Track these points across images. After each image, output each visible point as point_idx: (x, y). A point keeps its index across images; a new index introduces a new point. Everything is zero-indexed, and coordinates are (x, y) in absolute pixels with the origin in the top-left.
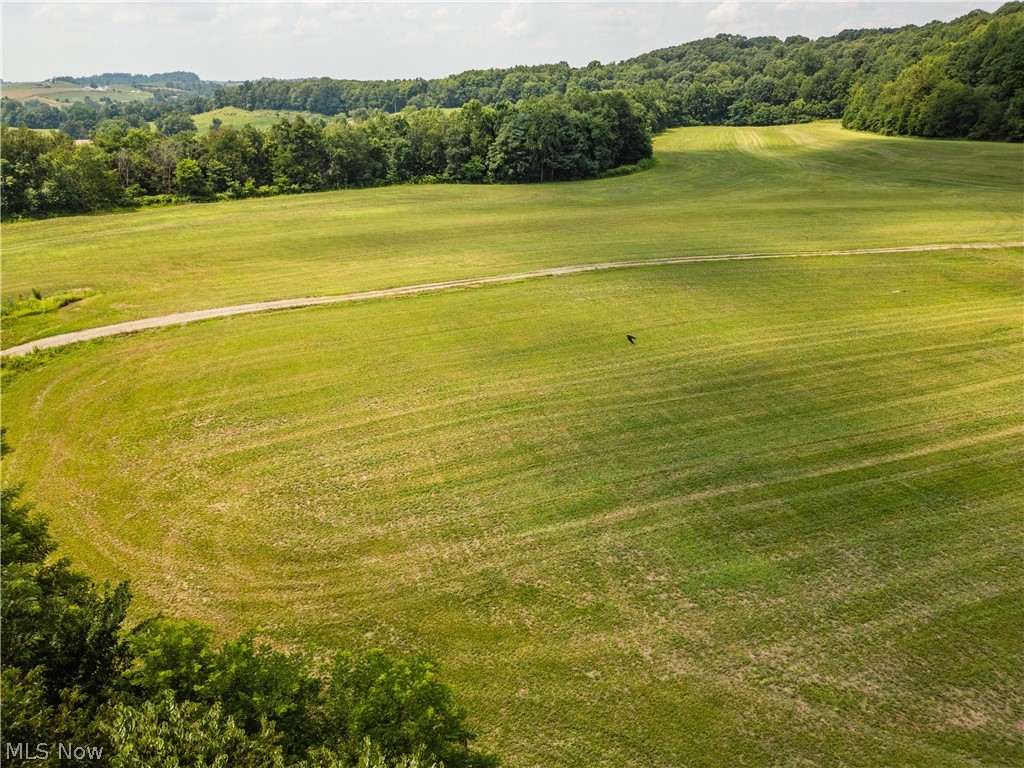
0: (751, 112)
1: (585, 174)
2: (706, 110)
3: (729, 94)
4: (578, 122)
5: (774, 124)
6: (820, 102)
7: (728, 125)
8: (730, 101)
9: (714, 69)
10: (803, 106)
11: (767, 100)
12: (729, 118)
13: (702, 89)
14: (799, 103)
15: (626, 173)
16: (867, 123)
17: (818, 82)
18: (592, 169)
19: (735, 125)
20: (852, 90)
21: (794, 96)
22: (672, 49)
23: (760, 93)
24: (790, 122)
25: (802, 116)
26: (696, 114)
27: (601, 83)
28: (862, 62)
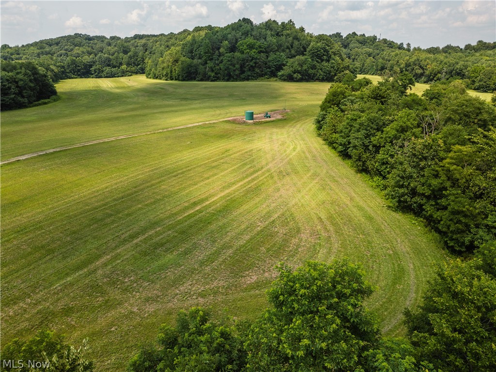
0: (103, 71)
1: (20, 106)
2: (79, 70)
3: (89, 62)
4: (8, 78)
5: (115, 77)
6: (134, 67)
7: (93, 78)
8: (91, 66)
9: (77, 50)
10: (127, 68)
11: (109, 65)
12: (92, 74)
13: (74, 60)
14: (124, 67)
15: (45, 103)
16: (157, 76)
17: (130, 57)
18: (24, 103)
19: (96, 78)
20: (146, 61)
21: (121, 64)
22: (52, 40)
23: (105, 62)
24: (122, 76)
25: (127, 73)
26: (74, 72)
27: (13, 57)
28: (147, 49)
